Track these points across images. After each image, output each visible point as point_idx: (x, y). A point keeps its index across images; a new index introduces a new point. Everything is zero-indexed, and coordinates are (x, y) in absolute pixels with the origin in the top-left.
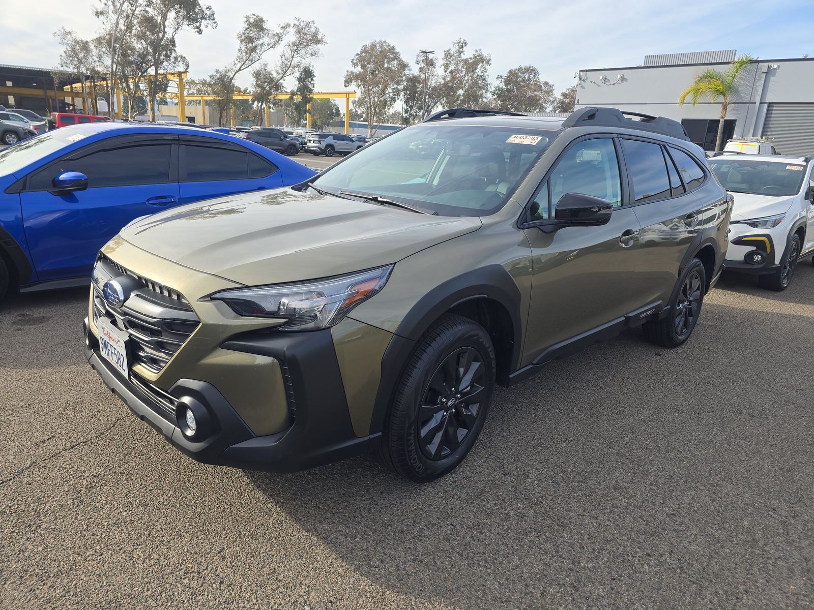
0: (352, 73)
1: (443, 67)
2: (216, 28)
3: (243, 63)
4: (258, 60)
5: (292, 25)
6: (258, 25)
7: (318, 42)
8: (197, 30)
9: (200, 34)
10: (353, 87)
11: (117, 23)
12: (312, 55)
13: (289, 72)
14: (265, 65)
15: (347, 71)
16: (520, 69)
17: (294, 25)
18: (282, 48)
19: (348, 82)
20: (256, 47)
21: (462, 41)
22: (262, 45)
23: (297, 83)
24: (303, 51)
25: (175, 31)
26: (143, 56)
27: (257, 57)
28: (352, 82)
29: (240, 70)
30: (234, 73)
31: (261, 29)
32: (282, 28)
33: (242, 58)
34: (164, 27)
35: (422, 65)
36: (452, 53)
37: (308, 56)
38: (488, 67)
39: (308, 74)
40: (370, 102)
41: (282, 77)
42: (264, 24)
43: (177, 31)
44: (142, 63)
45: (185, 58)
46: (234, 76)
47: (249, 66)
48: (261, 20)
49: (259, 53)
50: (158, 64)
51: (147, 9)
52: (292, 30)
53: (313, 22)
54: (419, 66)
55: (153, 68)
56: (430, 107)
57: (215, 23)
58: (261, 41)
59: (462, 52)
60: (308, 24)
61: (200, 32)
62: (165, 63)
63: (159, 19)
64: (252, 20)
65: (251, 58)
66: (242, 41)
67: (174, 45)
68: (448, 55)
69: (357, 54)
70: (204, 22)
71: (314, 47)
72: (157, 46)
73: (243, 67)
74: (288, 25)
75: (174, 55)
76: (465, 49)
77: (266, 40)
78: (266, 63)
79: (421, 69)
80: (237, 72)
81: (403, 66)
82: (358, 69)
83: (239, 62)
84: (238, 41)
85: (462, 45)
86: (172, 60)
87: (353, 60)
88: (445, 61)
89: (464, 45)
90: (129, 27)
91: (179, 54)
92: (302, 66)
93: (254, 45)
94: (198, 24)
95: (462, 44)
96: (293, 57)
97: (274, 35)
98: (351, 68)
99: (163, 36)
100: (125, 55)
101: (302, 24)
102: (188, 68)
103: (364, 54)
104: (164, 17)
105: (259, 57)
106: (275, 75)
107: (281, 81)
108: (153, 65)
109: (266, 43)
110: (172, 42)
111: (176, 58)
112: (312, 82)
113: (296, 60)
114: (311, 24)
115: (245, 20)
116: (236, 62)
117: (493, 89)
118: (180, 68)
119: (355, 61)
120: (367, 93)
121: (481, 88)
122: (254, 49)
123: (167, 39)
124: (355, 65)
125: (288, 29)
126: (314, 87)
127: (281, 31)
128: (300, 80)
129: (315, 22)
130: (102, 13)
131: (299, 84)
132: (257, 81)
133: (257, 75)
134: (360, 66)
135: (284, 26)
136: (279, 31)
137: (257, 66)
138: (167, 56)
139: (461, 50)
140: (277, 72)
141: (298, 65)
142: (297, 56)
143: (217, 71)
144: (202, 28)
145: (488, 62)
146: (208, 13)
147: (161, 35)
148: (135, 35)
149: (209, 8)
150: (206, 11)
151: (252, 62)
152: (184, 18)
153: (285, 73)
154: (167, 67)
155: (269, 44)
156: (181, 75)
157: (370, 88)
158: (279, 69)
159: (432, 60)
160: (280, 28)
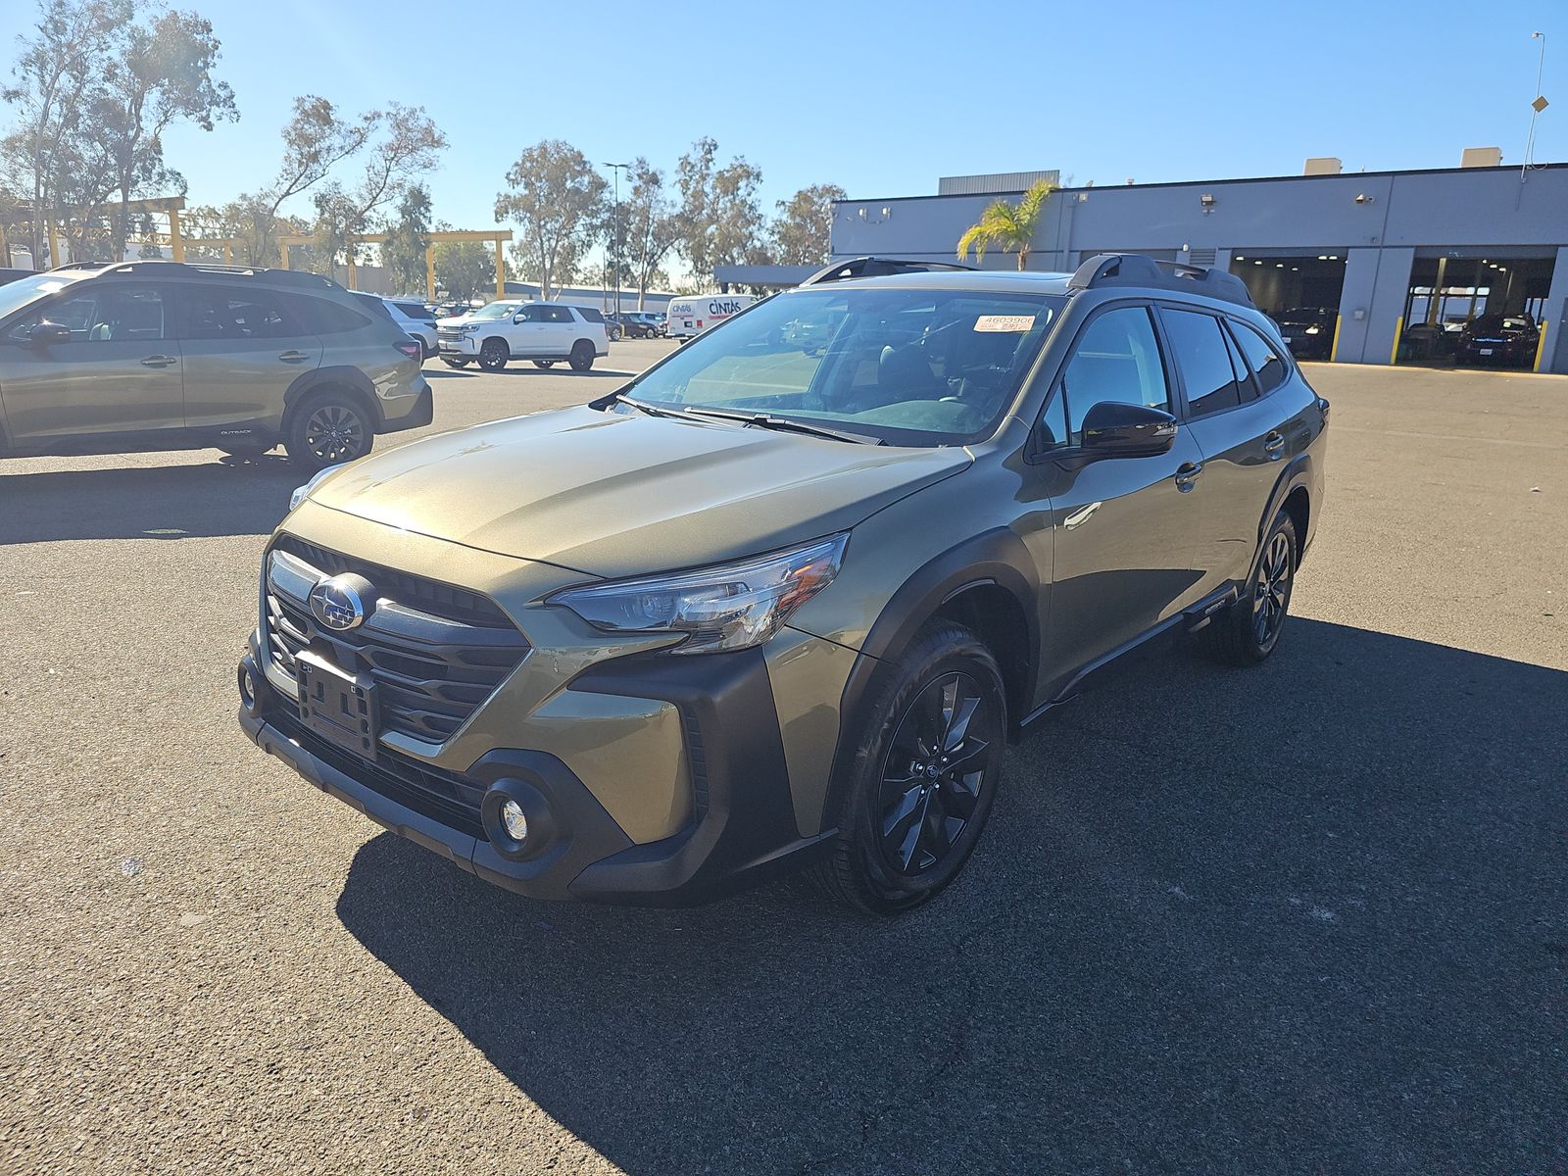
0: (507, 197)
1: (678, 186)
2: (237, 120)
3: (293, 181)
4: (323, 175)
5: (384, 115)
6: (321, 113)
7: (437, 143)
8: (202, 123)
9: (212, 130)
10: (509, 223)
11: (46, 114)
12: (425, 167)
13: (382, 197)
14: (337, 184)
15: (499, 195)
16: (814, 189)
17: (388, 114)
18: (368, 155)
19: (500, 214)
20: (317, 153)
21: (709, 141)
22: (329, 149)
23: (400, 215)
24: (408, 159)
25: (160, 125)
26: (99, 170)
27: (321, 170)
28: (507, 213)
29: (288, 193)
30: (277, 200)
31: (328, 121)
32: (366, 118)
33: (292, 173)
34: (139, 119)
35: (638, 182)
36: (693, 162)
37: (417, 167)
38: (758, 186)
39: (419, 200)
40: (542, 248)
41: (371, 206)
42: (331, 112)
43: (163, 127)
44: (96, 183)
45: (179, 174)
46: (277, 204)
47: (304, 187)
48: (327, 106)
49: (323, 163)
50: (127, 184)
51: (107, 86)
52: (385, 124)
53: (422, 109)
54: (631, 185)
55: (119, 191)
56: (656, 257)
57: (236, 112)
58: (328, 142)
59: (712, 160)
60: (413, 112)
61: (209, 127)
62: (141, 185)
63: (127, 104)
64: (307, 106)
65: (308, 172)
66: (291, 142)
67: (160, 152)
68: (685, 162)
69: (517, 164)
70: (215, 111)
71: (427, 153)
72: (124, 153)
73: (294, 188)
74: (377, 115)
75: (157, 169)
76: (715, 154)
77: (336, 141)
78: (338, 181)
79: (636, 190)
80: (284, 196)
81: (600, 185)
82: (520, 190)
83: (287, 179)
84: (285, 143)
85: (710, 148)
86: (155, 178)
87: (509, 174)
88: (681, 176)
89: (712, 148)
90: (72, 119)
91: (167, 166)
92: (407, 186)
93: (313, 150)
94: (204, 113)
95: (710, 146)
96: (388, 170)
97: (351, 132)
98: (506, 189)
99: (137, 135)
100: (65, 171)
101: (402, 113)
102: (186, 191)
103: (528, 164)
104: (138, 102)
105: (324, 170)
106: (357, 201)
107: (367, 213)
108: (117, 187)
109: (337, 146)
110: (156, 146)
111: (162, 176)
112: (428, 214)
113: (395, 175)
114: (418, 113)
115: (296, 104)
116: (281, 180)
117: (770, 224)
118: (171, 191)
119: (512, 177)
120: (535, 233)
121: (750, 222)
122: (314, 157)
123: (145, 139)
124: (515, 182)
125: (376, 121)
126: (430, 221)
127: (365, 125)
128: (404, 211)
130: (16, 94)
131: (403, 217)
132: (322, 214)
133: (321, 201)
134: (522, 185)
135: (369, 116)
136: (361, 124)
137: (320, 186)
138: (147, 172)
139: (709, 156)
140: (360, 196)
141: (400, 185)
142: (396, 168)
143: (244, 197)
144: (212, 119)
145: (758, 176)
146: (223, 94)
147: (131, 133)
148: (83, 134)
149: (224, 86)
150: (219, 91)
151: (311, 179)
152: (177, 103)
153: (375, 199)
154: (144, 191)
155: (342, 148)
156: (172, 205)
157: (542, 223)
158: (364, 192)
159: (654, 174)
160: (361, 119)
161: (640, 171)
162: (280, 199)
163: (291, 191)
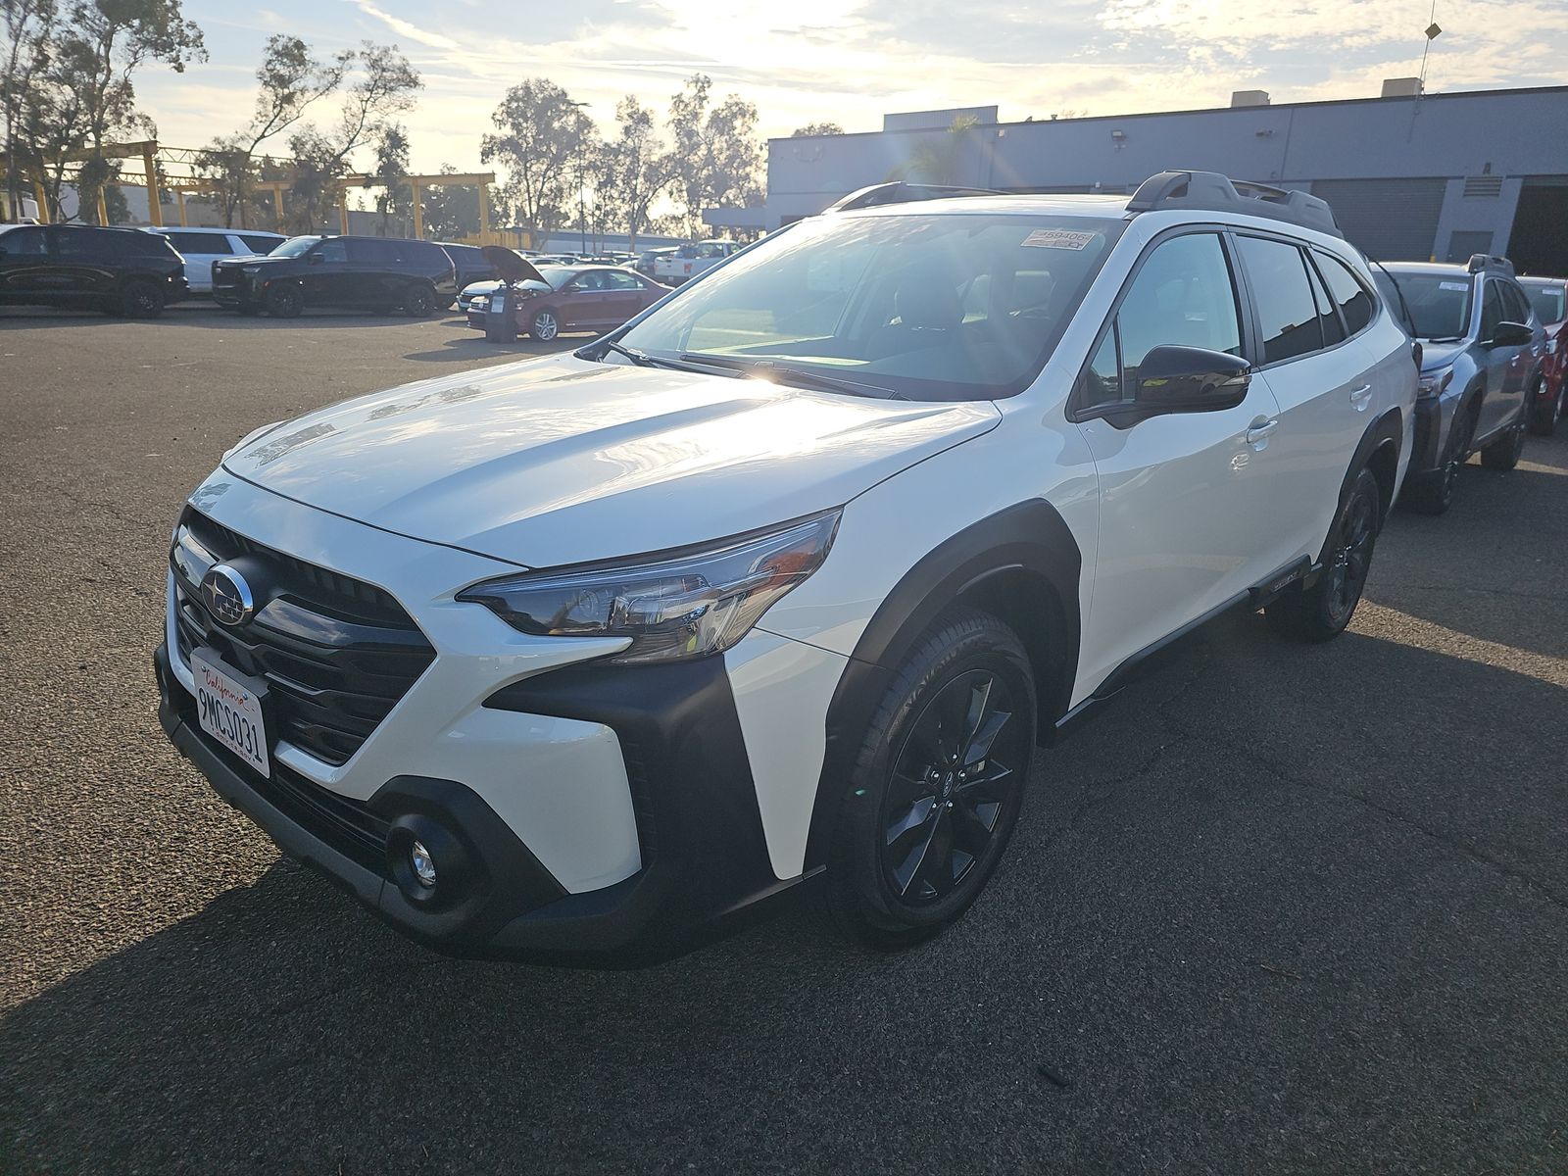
0: (492, 138)
1: (672, 126)
2: (206, 61)
3: (268, 123)
4: (298, 117)
5: (358, 54)
6: (293, 53)
7: (413, 83)
8: (173, 64)
9: (182, 71)
10: (496, 163)
11: (14, 58)
12: (401, 108)
13: (359, 140)
15: (484, 135)
17: (362, 53)
19: (486, 155)
20: (292, 93)
21: (702, 77)
22: (303, 91)
23: (377, 158)
24: (384, 100)
25: (129, 67)
26: (69, 115)
27: (295, 112)
28: (494, 154)
29: (263, 136)
30: (253, 143)
31: (302, 61)
32: (340, 58)
33: (266, 116)
34: (108, 59)
35: (630, 122)
36: (686, 100)
37: (393, 108)
38: (753, 125)
39: (396, 141)
40: (528, 191)
41: (348, 149)
42: (305, 52)
43: (134, 69)
45: (148, 118)
46: (253, 147)
47: (279, 130)
48: (299, 45)
49: (297, 105)
50: (99, 129)
51: (75, 28)
52: (359, 63)
53: (396, 48)
54: (620, 125)
55: (91, 136)
57: (204, 52)
58: (302, 83)
59: (705, 98)
60: (386, 51)
61: (180, 68)
62: (112, 129)
63: (95, 44)
64: (280, 46)
65: (282, 114)
66: (265, 84)
67: (130, 95)
68: (678, 100)
69: (502, 104)
70: (185, 50)
71: (402, 94)
72: (92, 98)
73: (269, 131)
74: (351, 55)
75: (128, 112)
76: (708, 92)
77: (310, 81)
78: (311, 124)
79: (627, 130)
80: (259, 139)
81: (585, 124)
82: (507, 131)
83: (261, 122)
84: (259, 85)
86: (125, 121)
87: (496, 114)
88: (675, 116)
89: (706, 85)
90: (41, 62)
91: (136, 110)
92: (384, 128)
93: (288, 90)
94: (174, 54)
95: (703, 83)
96: (364, 112)
97: (325, 72)
98: (493, 130)
99: (107, 78)
100: (36, 115)
101: (376, 52)
102: (156, 135)
103: (514, 104)
104: (106, 44)
105: (298, 112)
106: (334, 144)
107: (345, 156)
108: (90, 131)
109: (311, 87)
110: (126, 88)
111: (131, 119)
112: (405, 157)
113: (372, 117)
114: (391, 52)
115: (268, 44)
116: (256, 123)
118: (140, 136)
119: (498, 117)
120: (521, 175)
121: (746, 164)
122: (288, 99)
123: (117, 82)
124: (501, 122)
125: (350, 61)
126: (408, 164)
127: (339, 64)
128: (381, 153)
131: (381, 160)
132: (298, 156)
133: (296, 145)
134: (509, 126)
135: (342, 55)
136: (335, 64)
137: (294, 129)
138: (118, 114)
139: (702, 94)
140: (336, 138)
141: (378, 128)
142: (373, 109)
143: (217, 140)
144: (182, 60)
145: (753, 115)
146: (191, 33)
147: (102, 76)
148: (53, 77)
149: (191, 25)
150: (187, 31)
151: (286, 121)
152: (146, 43)
153: (351, 141)
154: (115, 134)
155: (316, 89)
156: (148, 149)
157: (528, 165)
158: (341, 134)
159: (644, 113)
160: (335, 59)
161: (630, 110)
162: (256, 142)
163: (266, 134)
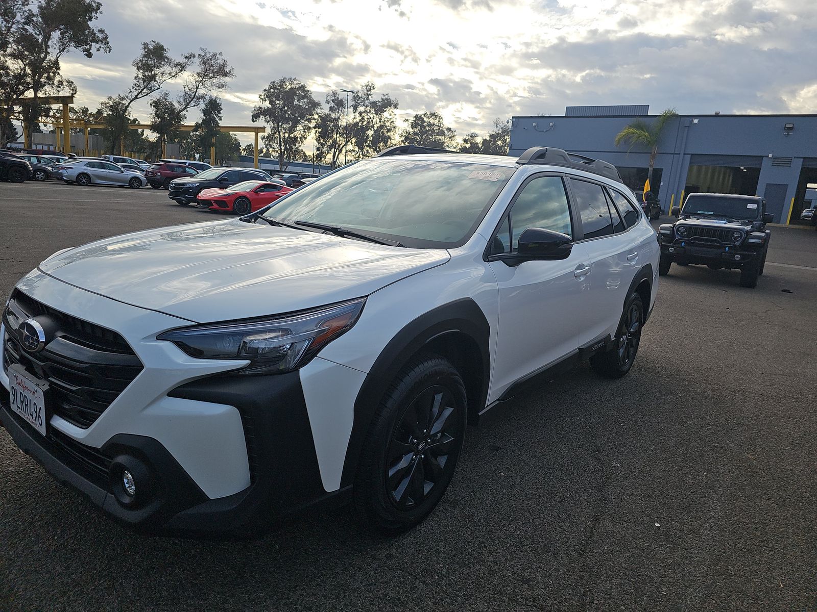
0: (260, 108)
1: (352, 108)
2: (109, 52)
3: (140, 91)
4: (158, 88)
5: (197, 56)
6: (158, 52)
8: (85, 53)
9: (90, 57)
10: (261, 122)
12: (219, 88)
13: (193, 103)
14: (166, 94)
17: (200, 55)
19: (255, 117)
20: (155, 75)
21: (370, 85)
22: (162, 73)
23: (202, 115)
24: (208, 83)
25: (60, 52)
26: (20, 77)
27: (157, 85)
28: (260, 117)
29: (136, 98)
30: (129, 101)
31: (162, 57)
32: (186, 57)
33: (139, 86)
34: (47, 47)
35: (333, 104)
36: (360, 95)
37: (214, 87)
38: (395, 111)
39: (214, 106)
40: (280, 138)
42: (165, 52)
44: (18, 85)
45: (72, 83)
46: (129, 103)
47: (147, 95)
48: (162, 48)
49: (159, 81)
50: (37, 86)
51: (26, 27)
52: (197, 61)
53: (220, 53)
54: (329, 106)
55: (32, 91)
56: (341, 147)
57: (108, 48)
58: (162, 70)
59: (371, 95)
60: (215, 55)
61: (89, 55)
62: (47, 87)
63: (40, 39)
64: (151, 47)
65: (149, 86)
66: (138, 69)
67: (58, 68)
68: (357, 97)
69: (265, 90)
70: (95, 46)
71: (221, 80)
72: (37, 67)
73: (140, 95)
74: (193, 56)
75: (57, 78)
76: (372, 91)
77: (167, 69)
78: (167, 92)
79: (331, 109)
80: (134, 99)
81: (314, 104)
82: (267, 104)
83: (136, 89)
84: (135, 69)
85: (370, 89)
86: (56, 84)
87: (261, 95)
88: (354, 103)
89: (372, 88)
91: (64, 77)
92: (208, 98)
93: (153, 73)
94: (88, 47)
95: (370, 87)
96: (197, 88)
97: (176, 64)
98: (258, 102)
99: (45, 57)
101: (208, 55)
102: (75, 94)
103: (272, 90)
104: (47, 37)
105: (159, 85)
106: (177, 105)
107: (183, 112)
108: (31, 88)
109: (168, 71)
110: (56, 64)
111: (61, 82)
112: (219, 115)
113: (201, 92)
114: (218, 56)
115: (143, 46)
116: (132, 90)
118: (66, 92)
120: (276, 130)
122: (153, 78)
123: (50, 60)
124: (264, 100)
125: (192, 59)
126: (221, 120)
127: (185, 61)
128: (205, 112)
129: (223, 54)
131: (204, 116)
132: (156, 112)
133: (156, 104)
134: (268, 101)
135: (188, 56)
136: (182, 60)
137: (156, 95)
138: (50, 80)
139: (369, 93)
140: (179, 102)
141: (203, 97)
142: (202, 87)
143: (110, 98)
144: (93, 51)
145: (395, 106)
146: (100, 36)
147: (42, 55)
148: (10, 55)
149: (102, 31)
150: (98, 34)
151: (151, 90)
152: (70, 40)
153: (188, 104)
154: (49, 91)
155: (170, 74)
156: (66, 100)
157: (280, 124)
158: (181, 100)
159: (341, 100)
160: (183, 57)
161: (334, 98)
162: (131, 101)
163: (138, 97)
